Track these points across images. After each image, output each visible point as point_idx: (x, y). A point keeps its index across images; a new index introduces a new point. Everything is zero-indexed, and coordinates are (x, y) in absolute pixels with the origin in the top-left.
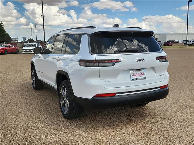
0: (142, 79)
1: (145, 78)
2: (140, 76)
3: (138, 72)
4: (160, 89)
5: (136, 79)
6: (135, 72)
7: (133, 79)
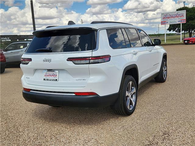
0: (53, 80)
1: (56, 80)
2: (53, 77)
3: (51, 73)
4: (74, 94)
5: (48, 79)
6: (48, 73)
7: (44, 79)
